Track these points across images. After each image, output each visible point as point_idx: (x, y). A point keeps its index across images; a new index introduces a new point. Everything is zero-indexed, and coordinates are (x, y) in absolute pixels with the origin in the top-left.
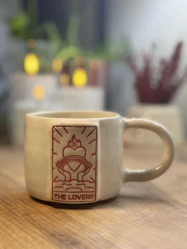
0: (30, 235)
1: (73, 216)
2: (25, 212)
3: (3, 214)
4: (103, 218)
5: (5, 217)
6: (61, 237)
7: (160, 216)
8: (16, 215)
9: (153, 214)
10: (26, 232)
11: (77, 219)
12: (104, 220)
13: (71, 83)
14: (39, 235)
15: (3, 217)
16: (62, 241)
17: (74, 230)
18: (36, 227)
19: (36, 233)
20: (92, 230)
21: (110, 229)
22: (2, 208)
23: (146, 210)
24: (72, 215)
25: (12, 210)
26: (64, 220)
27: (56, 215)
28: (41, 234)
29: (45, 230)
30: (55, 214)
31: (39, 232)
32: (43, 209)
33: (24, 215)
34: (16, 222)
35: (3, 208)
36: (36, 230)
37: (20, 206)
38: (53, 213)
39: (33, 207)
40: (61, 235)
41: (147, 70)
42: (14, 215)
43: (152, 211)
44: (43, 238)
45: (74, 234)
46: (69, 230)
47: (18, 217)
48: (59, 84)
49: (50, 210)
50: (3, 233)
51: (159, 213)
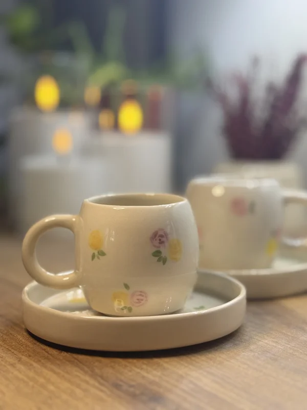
0: (78, 386)
3: (25, 351)
5: (30, 356)
6: (132, 389)
7: (291, 351)
8: (48, 353)
9: (279, 347)
14: (94, 386)
15: (26, 356)
16: (134, 396)
17: (150, 377)
19: (87, 383)
22: (21, 341)
23: (266, 341)
28: (97, 384)
29: (102, 377)
31: (92, 381)
34: (49, 365)
36: (87, 378)
44: (102, 391)
45: (152, 383)
47: (51, 355)
50: (31, 383)
51: (289, 346)
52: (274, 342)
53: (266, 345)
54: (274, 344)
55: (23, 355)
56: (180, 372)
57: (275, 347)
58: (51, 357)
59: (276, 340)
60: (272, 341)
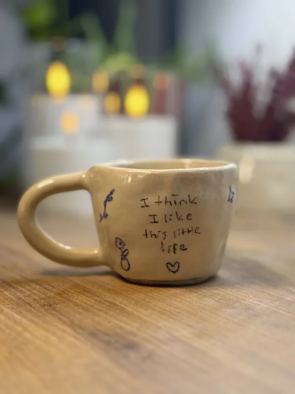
0: (54, 334)
1: (126, 308)
2: (46, 302)
3: (9, 304)
4: (177, 311)
5: (12, 308)
6: (107, 338)
7: (275, 309)
8: (31, 306)
9: (263, 305)
10: (46, 330)
11: (134, 312)
12: (179, 313)
13: (122, 111)
15: (9, 308)
16: (108, 343)
17: (128, 328)
18: (65, 323)
19: (64, 332)
20: (159, 328)
21: (191, 326)
22: (7, 296)
24: (125, 305)
25: (23, 298)
26: (112, 313)
27: (97, 307)
30: (95, 304)
31: (69, 330)
32: (77, 297)
33: (44, 305)
34: (30, 316)
35: (9, 296)
36: (65, 328)
37: (38, 293)
38: (92, 302)
39: (60, 294)
40: (107, 335)
41: (248, 87)
42: (27, 305)
43: (261, 301)
46: (121, 328)
47: (34, 308)
48: (104, 112)
49: (87, 298)
50: (8, 331)
51: (273, 305)
52: (258, 301)
53: (250, 303)
54: (258, 303)
55: (6, 307)
56: (159, 324)
57: (259, 305)
58: (33, 310)
59: (260, 300)
60: (257, 300)
